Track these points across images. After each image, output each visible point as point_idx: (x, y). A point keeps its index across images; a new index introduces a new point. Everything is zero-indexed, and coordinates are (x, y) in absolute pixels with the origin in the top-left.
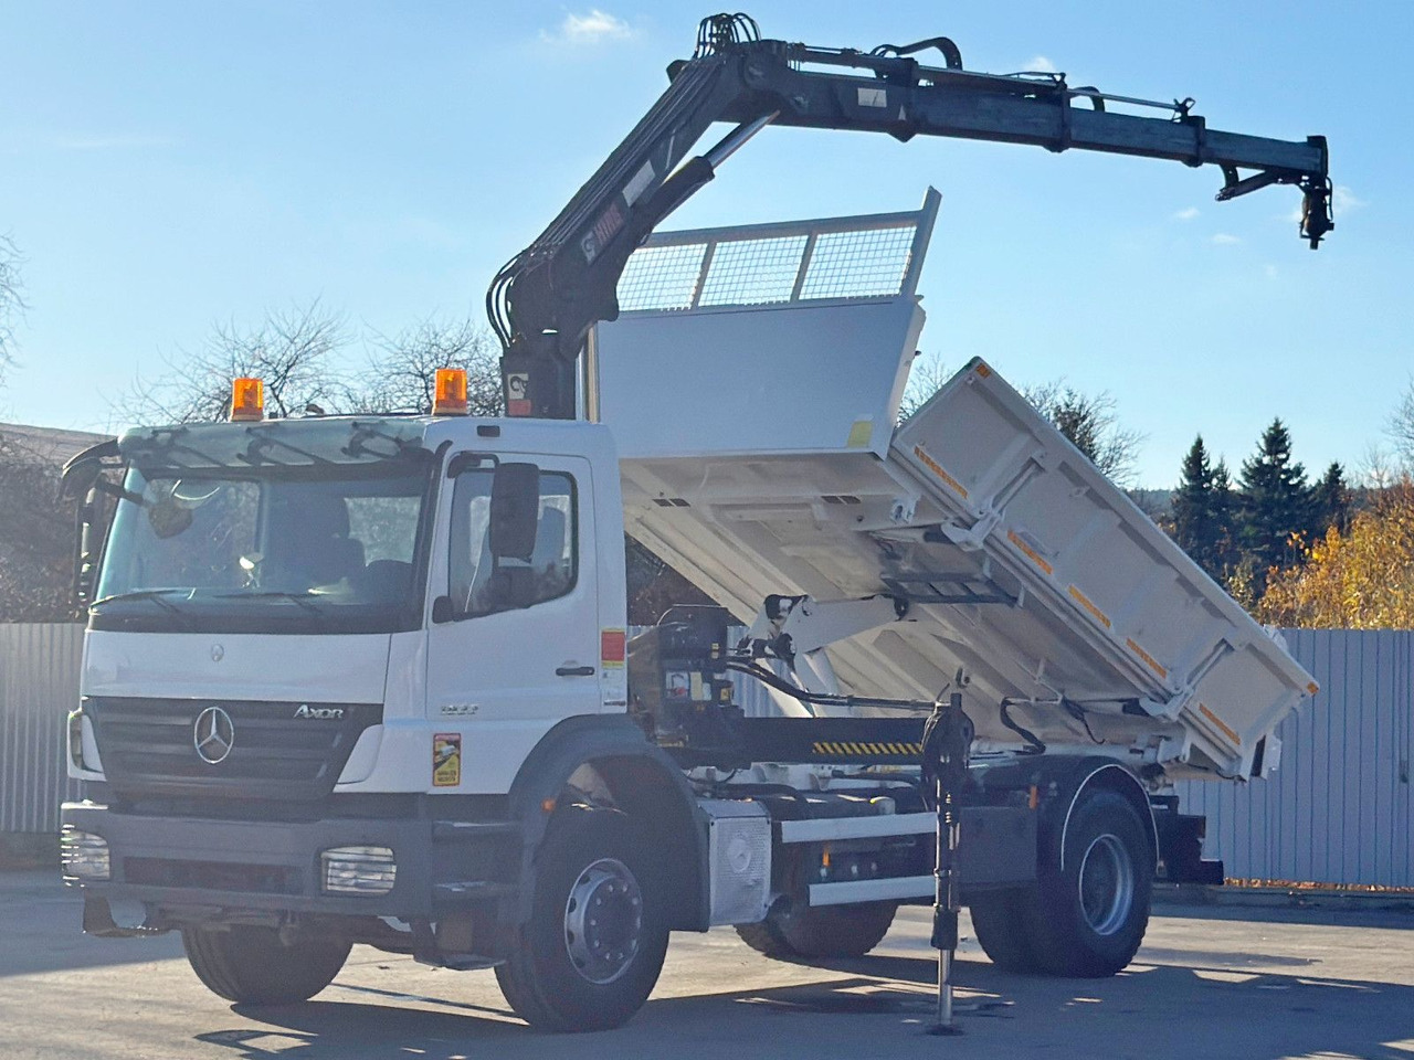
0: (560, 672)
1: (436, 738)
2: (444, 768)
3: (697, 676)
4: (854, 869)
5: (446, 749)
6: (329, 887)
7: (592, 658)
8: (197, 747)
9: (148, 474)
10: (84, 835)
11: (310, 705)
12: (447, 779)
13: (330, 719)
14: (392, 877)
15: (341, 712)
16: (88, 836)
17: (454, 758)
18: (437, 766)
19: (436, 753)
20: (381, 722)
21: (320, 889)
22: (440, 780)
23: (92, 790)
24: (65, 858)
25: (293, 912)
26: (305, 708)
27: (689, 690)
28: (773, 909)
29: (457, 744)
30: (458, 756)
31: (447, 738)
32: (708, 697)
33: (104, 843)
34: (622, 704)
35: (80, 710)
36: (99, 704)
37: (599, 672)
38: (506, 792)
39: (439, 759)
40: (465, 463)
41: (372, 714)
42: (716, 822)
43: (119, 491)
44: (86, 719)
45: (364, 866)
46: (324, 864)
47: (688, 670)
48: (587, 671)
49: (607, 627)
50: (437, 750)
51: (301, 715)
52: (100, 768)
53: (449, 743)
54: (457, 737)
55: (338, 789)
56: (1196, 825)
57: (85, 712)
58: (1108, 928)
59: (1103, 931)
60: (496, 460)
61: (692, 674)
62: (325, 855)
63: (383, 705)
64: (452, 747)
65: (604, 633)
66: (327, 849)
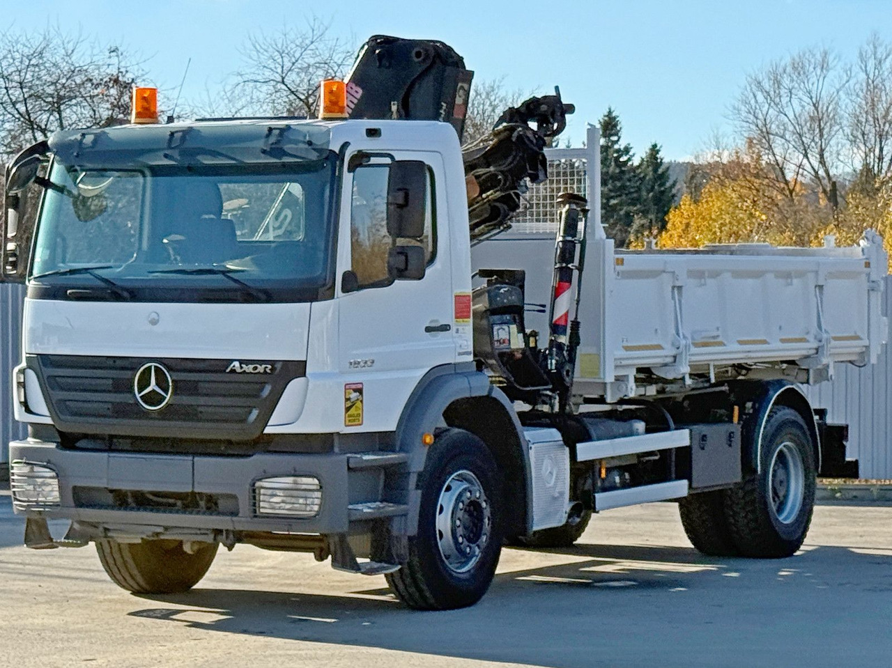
0: (428, 329)
1: (347, 387)
2: (352, 411)
3: (514, 328)
4: (617, 479)
5: (354, 395)
6: (262, 510)
7: (448, 317)
8: (138, 396)
9: (71, 170)
10: (32, 469)
11: (241, 362)
12: (354, 421)
13: (259, 373)
14: (317, 501)
15: (270, 367)
16: (36, 469)
17: (359, 403)
18: (348, 409)
19: (347, 400)
20: (304, 375)
21: (255, 511)
22: (349, 421)
23: (40, 431)
24: (14, 487)
25: (227, 530)
26: (237, 364)
27: (509, 340)
28: (570, 516)
29: (360, 391)
30: (362, 401)
31: (354, 387)
32: (522, 345)
33: (53, 474)
34: (468, 353)
35: (24, 364)
36: (43, 362)
37: (454, 328)
38: (394, 429)
39: (349, 404)
40: (360, 160)
41: (297, 369)
42: (533, 446)
43: (46, 184)
44: (31, 373)
45: (291, 492)
46: (257, 491)
47: (507, 323)
48: (445, 328)
49: (458, 291)
50: (347, 397)
51: (233, 371)
52: (47, 413)
53: (355, 390)
54: (360, 386)
55: (268, 430)
56: (840, 433)
57: (29, 367)
58: (787, 517)
59: (785, 519)
60: (392, 157)
61: (511, 326)
62: (258, 484)
63: (306, 362)
64: (358, 394)
65: (456, 296)
66: (260, 480)
